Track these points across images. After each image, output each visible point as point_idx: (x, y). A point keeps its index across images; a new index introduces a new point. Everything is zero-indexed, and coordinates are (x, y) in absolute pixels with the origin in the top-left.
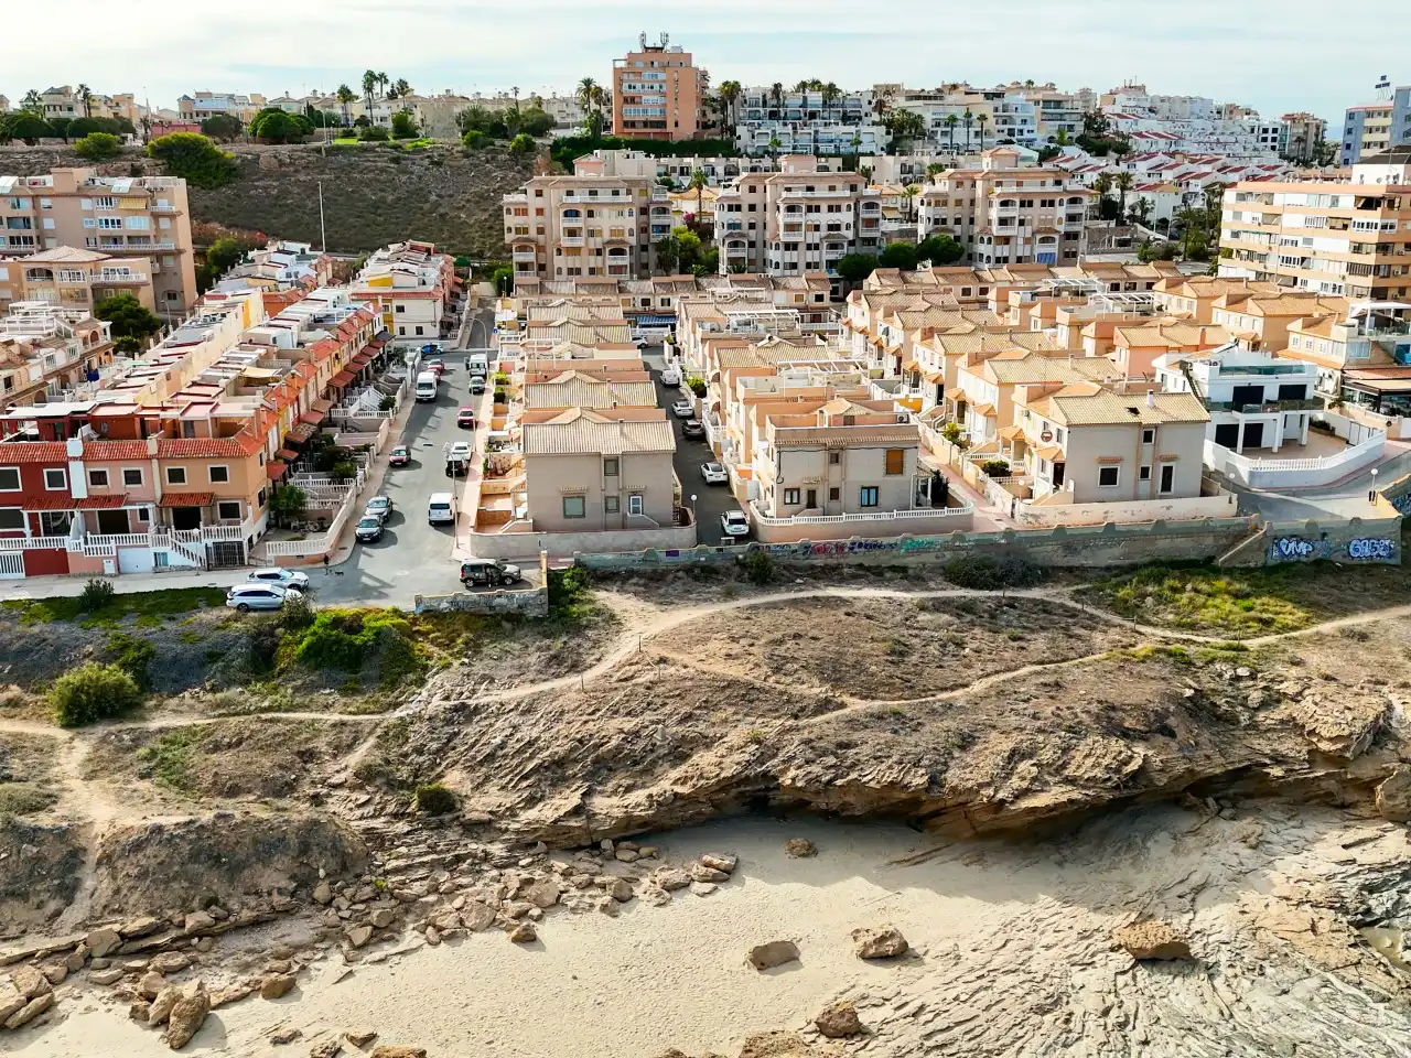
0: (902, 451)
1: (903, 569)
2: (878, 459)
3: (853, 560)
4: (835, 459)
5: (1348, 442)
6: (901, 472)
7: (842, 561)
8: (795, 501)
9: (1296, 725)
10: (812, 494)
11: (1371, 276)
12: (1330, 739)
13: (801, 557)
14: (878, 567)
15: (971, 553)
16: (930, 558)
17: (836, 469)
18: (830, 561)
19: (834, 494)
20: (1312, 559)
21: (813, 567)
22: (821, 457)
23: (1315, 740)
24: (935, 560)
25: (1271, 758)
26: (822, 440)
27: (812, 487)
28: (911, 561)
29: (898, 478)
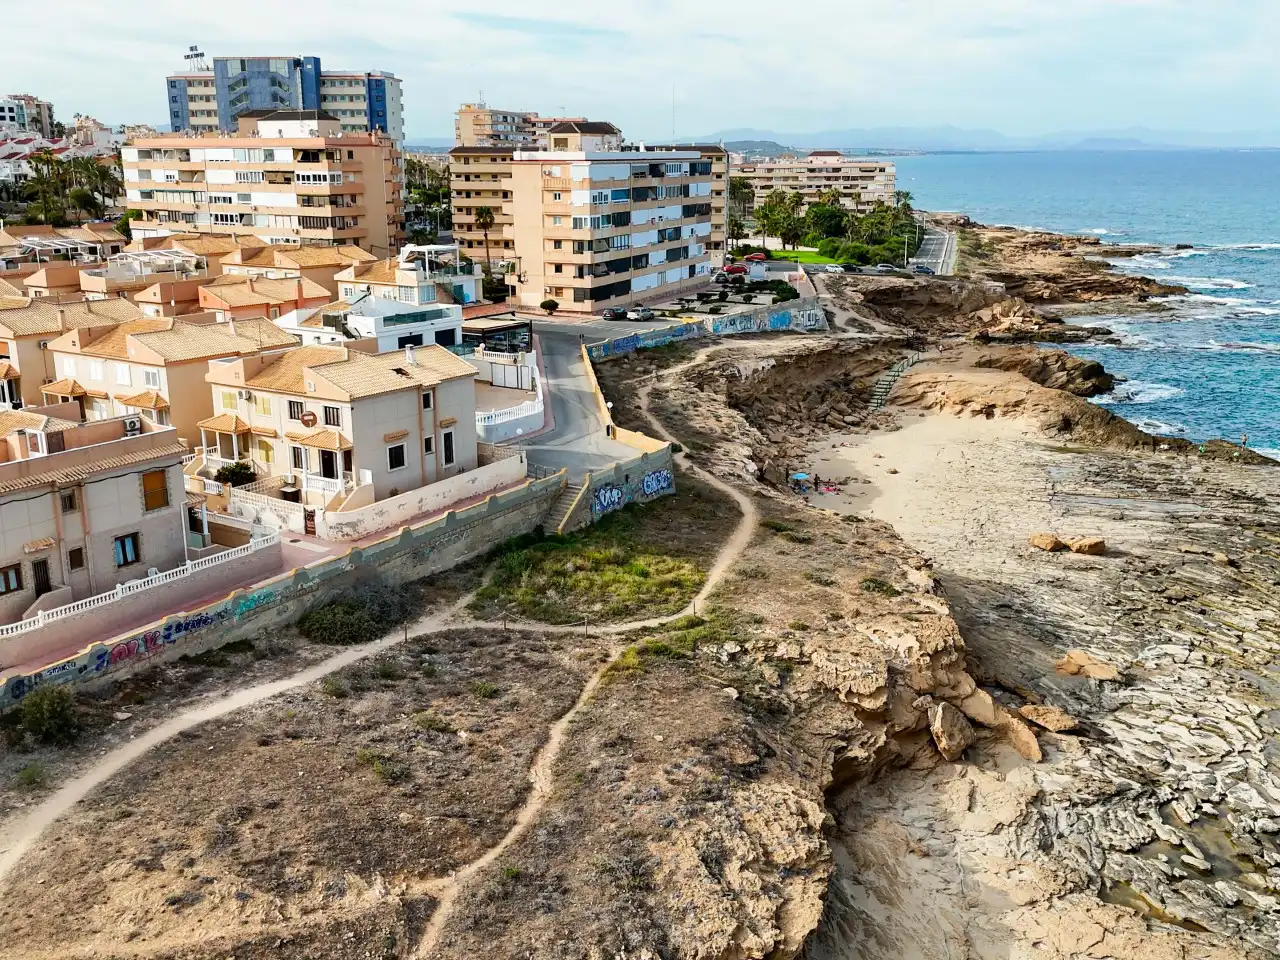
0: (162, 472)
1: (244, 645)
2: (132, 489)
3: (172, 653)
4: (70, 503)
5: (491, 384)
6: (166, 503)
7: (156, 660)
8: (13, 584)
9: (827, 690)
10: (41, 567)
11: (330, 229)
12: (871, 695)
13: (95, 674)
14: (209, 651)
15: (318, 594)
16: (270, 618)
17: (74, 518)
18: (139, 667)
19: (76, 558)
20: (622, 505)
21: (119, 685)
22: (47, 505)
23: (856, 701)
24: (278, 619)
25: (843, 739)
26: (47, 478)
27: (40, 556)
28: (248, 630)
29: (164, 512)
